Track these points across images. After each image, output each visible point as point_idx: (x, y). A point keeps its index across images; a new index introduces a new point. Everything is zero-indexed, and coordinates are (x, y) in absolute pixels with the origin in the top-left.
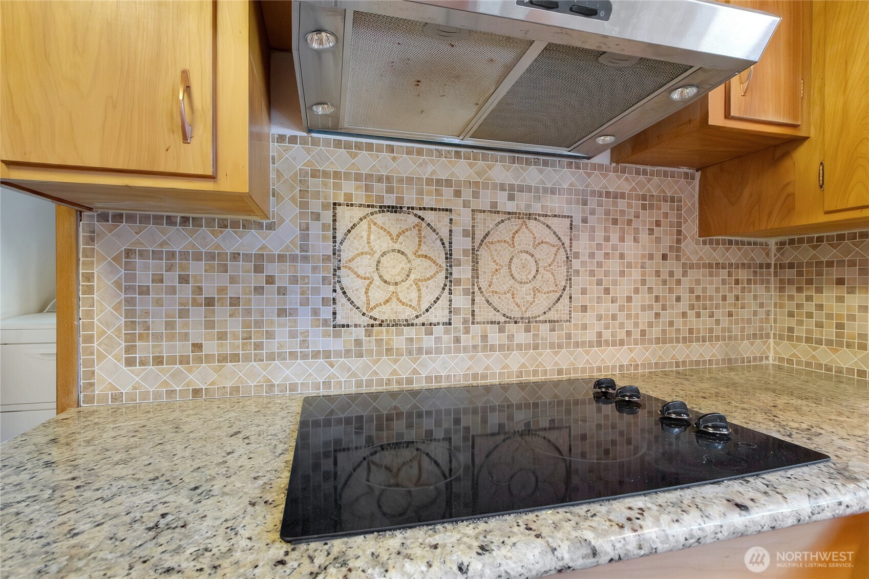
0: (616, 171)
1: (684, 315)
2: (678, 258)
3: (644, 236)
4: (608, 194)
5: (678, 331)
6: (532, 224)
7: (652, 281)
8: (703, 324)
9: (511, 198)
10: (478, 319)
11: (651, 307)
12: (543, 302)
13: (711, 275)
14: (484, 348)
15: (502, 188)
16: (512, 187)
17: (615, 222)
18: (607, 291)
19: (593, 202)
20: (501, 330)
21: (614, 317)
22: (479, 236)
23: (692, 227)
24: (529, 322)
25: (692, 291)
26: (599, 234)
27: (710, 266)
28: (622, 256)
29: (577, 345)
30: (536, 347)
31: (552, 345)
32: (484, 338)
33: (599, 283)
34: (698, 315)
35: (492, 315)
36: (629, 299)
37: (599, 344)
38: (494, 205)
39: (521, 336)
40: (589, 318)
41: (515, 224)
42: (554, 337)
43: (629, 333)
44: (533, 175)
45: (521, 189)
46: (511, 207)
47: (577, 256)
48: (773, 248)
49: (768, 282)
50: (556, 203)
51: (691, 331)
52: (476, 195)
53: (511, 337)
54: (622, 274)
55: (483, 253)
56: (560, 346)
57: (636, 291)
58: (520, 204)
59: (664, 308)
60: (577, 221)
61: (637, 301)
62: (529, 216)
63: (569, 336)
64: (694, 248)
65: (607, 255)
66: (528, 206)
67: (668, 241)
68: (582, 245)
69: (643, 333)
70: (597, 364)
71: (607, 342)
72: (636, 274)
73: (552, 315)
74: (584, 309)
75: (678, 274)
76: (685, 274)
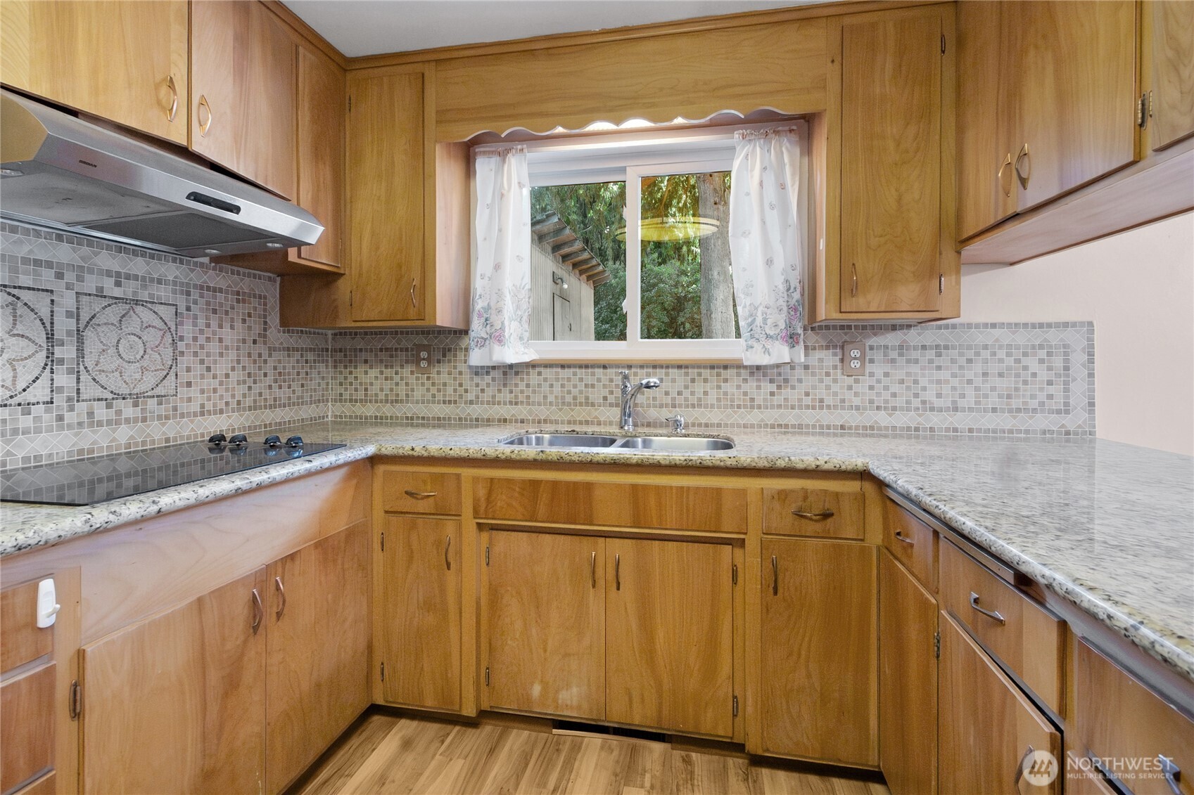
0: (214, 269)
1: (270, 387)
2: (265, 343)
3: (238, 324)
4: (208, 288)
5: (266, 400)
6: (139, 309)
7: (245, 361)
8: (283, 394)
9: (118, 284)
10: (83, 396)
11: (244, 382)
12: (150, 380)
13: (289, 356)
14: (91, 425)
15: (109, 273)
16: (118, 274)
17: (215, 311)
18: (209, 369)
19: (195, 294)
20: (109, 406)
21: (215, 391)
22: (85, 317)
23: (274, 319)
24: (137, 399)
25: (275, 368)
26: (201, 322)
27: (288, 349)
28: (221, 340)
29: (182, 415)
30: (144, 420)
31: (160, 418)
32: (91, 414)
33: (202, 362)
34: (280, 387)
35: (99, 393)
36: (227, 376)
37: (202, 414)
38: (101, 289)
39: (129, 411)
40: (194, 392)
41: (121, 308)
42: (162, 410)
43: (227, 404)
44: (139, 266)
45: (128, 277)
46: (117, 292)
47: (181, 339)
48: (330, 337)
49: (327, 361)
50: (163, 292)
51: (275, 400)
52: (80, 279)
53: (119, 412)
54: (221, 355)
55: (88, 334)
56: (167, 418)
57: (233, 369)
58: (128, 289)
59: (255, 382)
60: (182, 309)
61: (234, 376)
62: (137, 302)
63: (175, 409)
64: (276, 334)
65: (208, 339)
66: (135, 293)
67: (257, 329)
68: (187, 330)
69: (239, 403)
70: (201, 431)
71: (209, 412)
72: (232, 355)
73: (159, 391)
74: (189, 384)
75: (265, 356)
76: (270, 355)
